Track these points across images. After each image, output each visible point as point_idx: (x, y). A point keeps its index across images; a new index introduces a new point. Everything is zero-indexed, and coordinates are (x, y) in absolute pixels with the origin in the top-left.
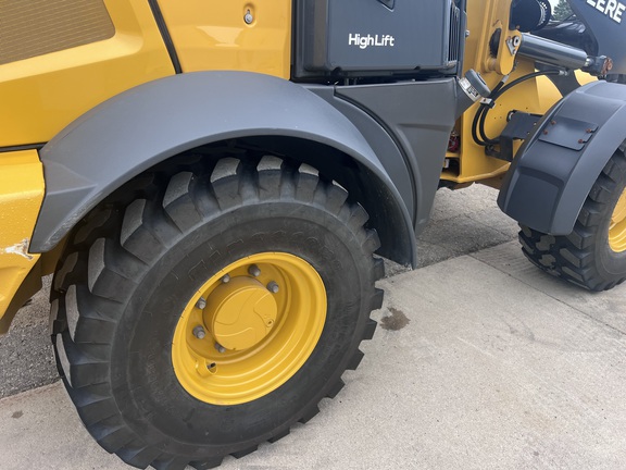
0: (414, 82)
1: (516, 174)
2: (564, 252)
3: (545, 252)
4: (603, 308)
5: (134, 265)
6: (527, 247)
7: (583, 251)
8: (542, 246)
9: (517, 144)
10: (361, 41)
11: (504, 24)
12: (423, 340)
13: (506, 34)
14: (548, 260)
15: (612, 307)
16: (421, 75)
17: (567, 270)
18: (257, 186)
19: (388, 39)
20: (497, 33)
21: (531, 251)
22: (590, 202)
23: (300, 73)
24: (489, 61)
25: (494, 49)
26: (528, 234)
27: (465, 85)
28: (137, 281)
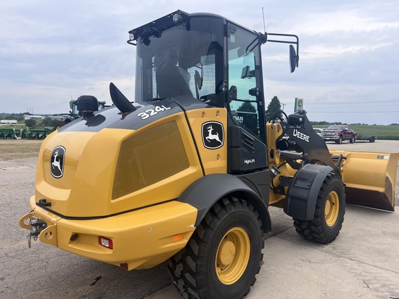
0: (258, 172)
1: (289, 199)
2: (313, 227)
3: (306, 229)
4: (331, 249)
5: (210, 231)
6: (298, 229)
7: (319, 226)
8: (304, 226)
9: (286, 188)
10: (247, 162)
11: (274, 148)
12: (272, 267)
13: (275, 151)
14: (307, 232)
15: (334, 248)
16: (260, 169)
17: (315, 235)
18: (234, 206)
19: (253, 160)
20: (272, 151)
21: (300, 230)
22: (317, 207)
23: (230, 172)
24: (270, 160)
25: (272, 156)
26: (297, 223)
27: (273, 171)
28: (211, 235)
